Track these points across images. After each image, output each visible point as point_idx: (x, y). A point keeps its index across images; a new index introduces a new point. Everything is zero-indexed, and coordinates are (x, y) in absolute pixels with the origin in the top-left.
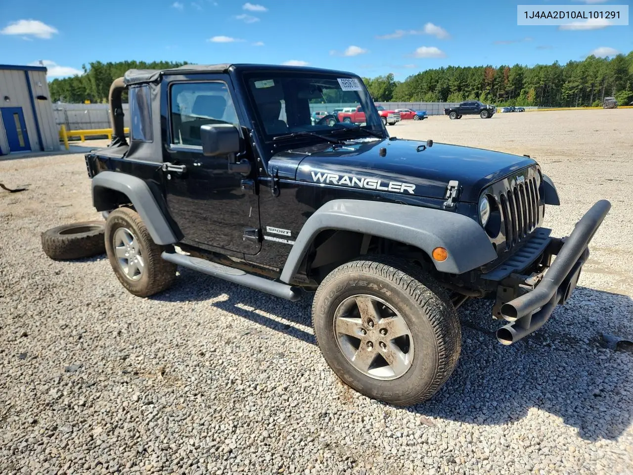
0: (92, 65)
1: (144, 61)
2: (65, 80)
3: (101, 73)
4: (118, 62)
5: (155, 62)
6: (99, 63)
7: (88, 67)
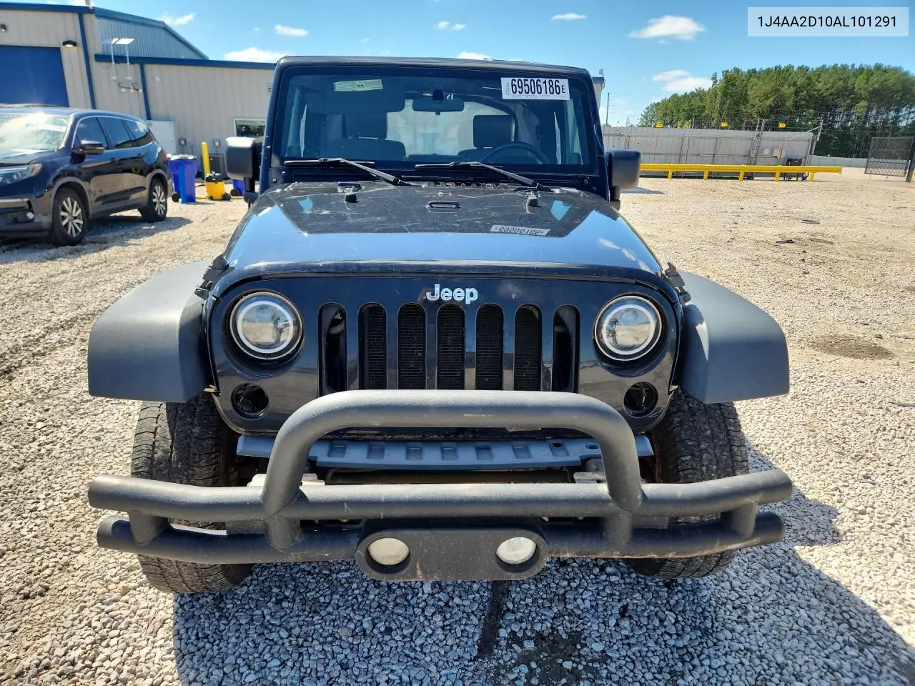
0: (726, 73)
1: (806, 64)
2: (685, 96)
3: (733, 85)
4: (764, 68)
5: (824, 66)
6: (737, 70)
7: (720, 77)
